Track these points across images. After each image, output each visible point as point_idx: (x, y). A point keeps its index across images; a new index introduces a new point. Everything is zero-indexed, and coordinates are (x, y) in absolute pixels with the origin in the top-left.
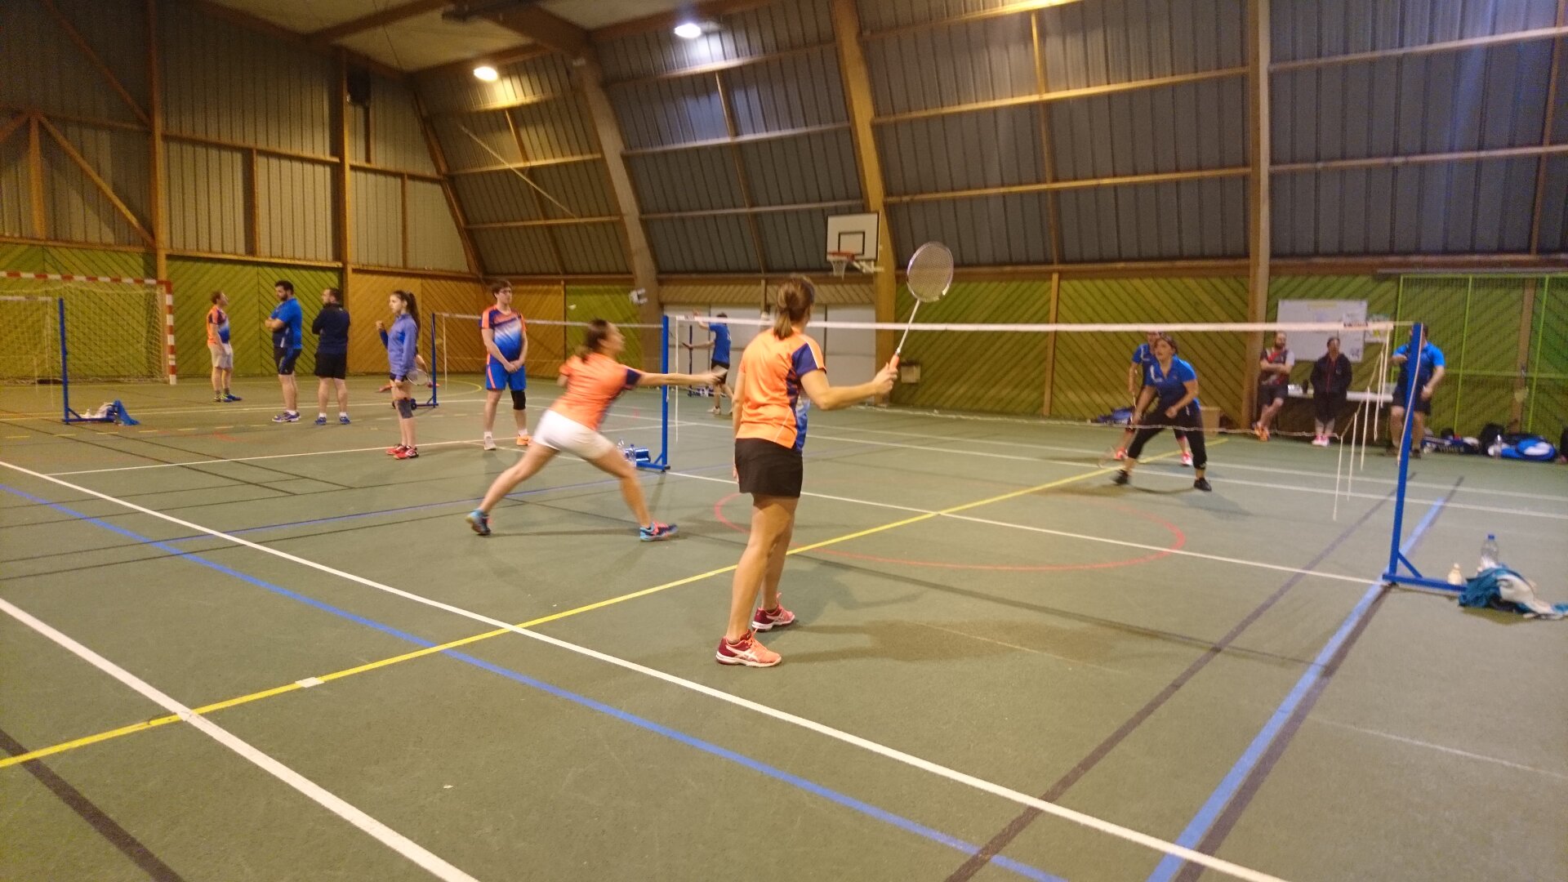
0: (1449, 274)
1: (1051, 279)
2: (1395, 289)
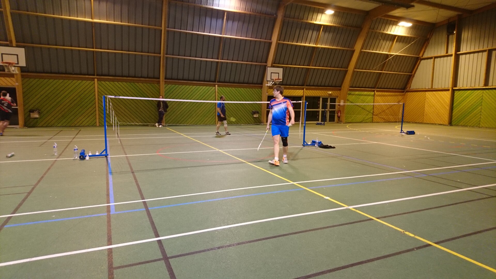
1: (94, 80)
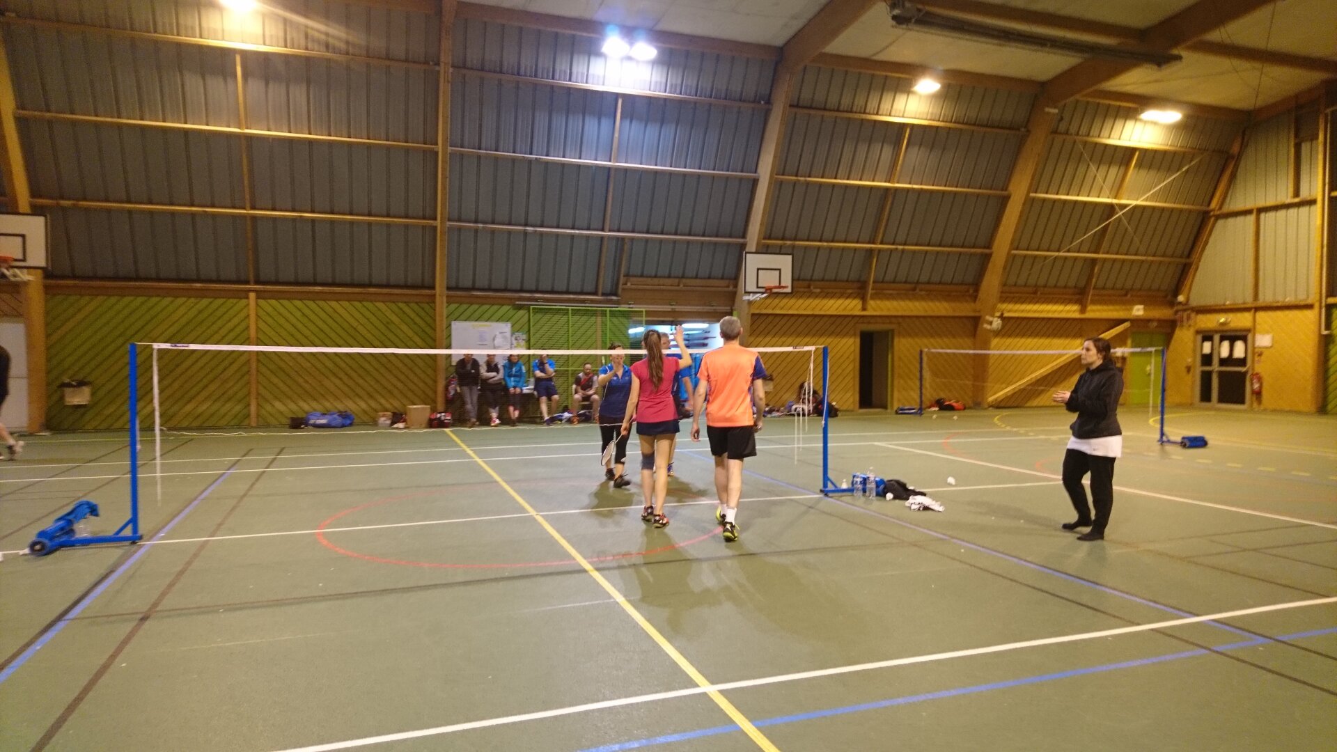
0: (558, 306)
2: (527, 315)
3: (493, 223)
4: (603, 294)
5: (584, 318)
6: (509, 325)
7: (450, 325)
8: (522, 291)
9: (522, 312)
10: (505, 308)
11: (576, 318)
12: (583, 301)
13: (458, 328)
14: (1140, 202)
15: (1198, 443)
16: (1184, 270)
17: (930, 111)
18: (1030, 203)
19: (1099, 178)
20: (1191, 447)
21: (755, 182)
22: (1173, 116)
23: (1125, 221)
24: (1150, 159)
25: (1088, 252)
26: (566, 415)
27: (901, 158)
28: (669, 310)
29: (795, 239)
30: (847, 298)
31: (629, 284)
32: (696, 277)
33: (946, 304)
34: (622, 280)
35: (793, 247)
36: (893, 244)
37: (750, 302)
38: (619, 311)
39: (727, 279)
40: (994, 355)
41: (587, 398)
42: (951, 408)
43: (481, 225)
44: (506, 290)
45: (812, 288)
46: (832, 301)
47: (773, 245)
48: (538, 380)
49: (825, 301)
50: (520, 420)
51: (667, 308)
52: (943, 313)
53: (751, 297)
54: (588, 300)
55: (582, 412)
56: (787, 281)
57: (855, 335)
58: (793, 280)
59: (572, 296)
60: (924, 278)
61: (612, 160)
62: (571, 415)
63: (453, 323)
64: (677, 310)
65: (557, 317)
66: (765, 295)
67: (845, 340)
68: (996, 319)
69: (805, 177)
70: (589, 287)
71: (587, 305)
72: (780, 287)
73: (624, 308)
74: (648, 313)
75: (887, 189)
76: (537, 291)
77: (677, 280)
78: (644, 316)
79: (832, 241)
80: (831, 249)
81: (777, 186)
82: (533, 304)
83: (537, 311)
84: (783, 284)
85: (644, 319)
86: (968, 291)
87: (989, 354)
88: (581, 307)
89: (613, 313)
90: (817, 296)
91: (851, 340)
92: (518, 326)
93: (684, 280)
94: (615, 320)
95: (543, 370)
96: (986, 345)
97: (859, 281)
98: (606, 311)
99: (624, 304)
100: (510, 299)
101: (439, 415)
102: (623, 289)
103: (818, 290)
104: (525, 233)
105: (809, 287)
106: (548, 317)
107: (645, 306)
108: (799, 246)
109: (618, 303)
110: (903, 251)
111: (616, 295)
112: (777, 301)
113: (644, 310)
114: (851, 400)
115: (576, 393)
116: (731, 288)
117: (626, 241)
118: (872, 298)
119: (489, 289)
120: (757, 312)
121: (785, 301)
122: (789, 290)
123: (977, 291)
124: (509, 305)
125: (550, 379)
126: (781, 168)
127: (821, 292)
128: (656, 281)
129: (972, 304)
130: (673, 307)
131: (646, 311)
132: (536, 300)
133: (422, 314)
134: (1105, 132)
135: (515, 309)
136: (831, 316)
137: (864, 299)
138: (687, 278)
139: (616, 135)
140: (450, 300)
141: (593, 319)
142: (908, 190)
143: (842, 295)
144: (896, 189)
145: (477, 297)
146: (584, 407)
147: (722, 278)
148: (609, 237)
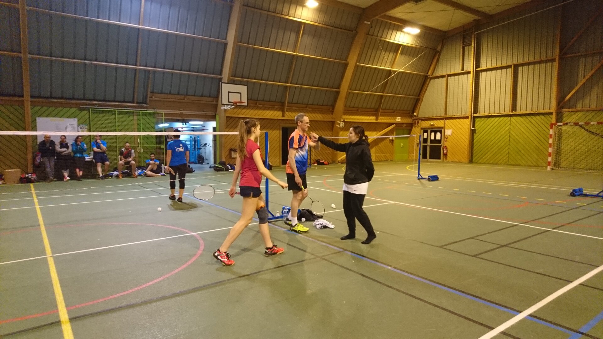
3: (63, 57)
4: (137, 103)
5: (126, 116)
6: (76, 120)
7: (36, 119)
8: (84, 99)
9: (85, 112)
10: (73, 110)
11: (121, 116)
12: (125, 107)
13: (40, 121)
14: (401, 70)
15: (434, 178)
16: (417, 102)
17: (313, 17)
18: (357, 67)
19: (386, 57)
20: (433, 180)
21: (226, 45)
22: (416, 31)
23: (395, 78)
24: (406, 50)
25: (380, 92)
26: (115, 173)
27: (300, 40)
28: (179, 113)
29: (248, 78)
30: (275, 110)
31: (154, 97)
32: (194, 95)
33: (320, 115)
34: (149, 95)
35: (248, 82)
36: (296, 84)
37: (225, 110)
38: (148, 113)
39: (212, 97)
40: (341, 138)
41: (128, 163)
42: (323, 164)
43: (54, 58)
44: (73, 99)
45: (258, 104)
46: (268, 112)
47: (237, 80)
48: (96, 153)
49: (264, 112)
50: (84, 177)
51: (178, 112)
52: (319, 119)
53: (226, 107)
54: (127, 106)
55: (126, 171)
56: (245, 99)
57: (279, 129)
58: (248, 100)
59: (117, 103)
60: (310, 102)
61: (140, 24)
62: (118, 173)
63: (37, 118)
64: (184, 113)
65: (107, 115)
66: (233, 106)
67: (275, 132)
68: (342, 122)
69: (252, 45)
70: (129, 98)
71: (127, 109)
72: (241, 102)
73: (151, 111)
74: (166, 114)
75: (293, 56)
76: (94, 100)
77: (183, 97)
78: (164, 116)
79: (268, 81)
80: (267, 84)
81: (238, 50)
82: (92, 108)
83: (95, 112)
84: (242, 101)
85: (164, 117)
86: (329, 109)
87: (339, 138)
88: (124, 110)
89: (144, 114)
90: (260, 109)
91: (278, 132)
92: (81, 121)
93: (188, 97)
94: (145, 118)
95: (99, 147)
96: (337, 135)
97: (281, 102)
98: (140, 112)
99: (151, 109)
100: (76, 104)
101: (27, 176)
102: (150, 100)
103: (261, 106)
104: (85, 64)
105: (256, 104)
106: (101, 115)
107: (165, 110)
108: (251, 82)
109: (147, 108)
110: (301, 88)
111: (146, 103)
112: (240, 110)
113: (163, 112)
114: (278, 161)
115: (121, 160)
116: (215, 102)
117: (151, 72)
118: (287, 111)
119: (62, 98)
120: (230, 115)
121: (244, 110)
122: (246, 104)
123: (333, 109)
124: (76, 108)
125: (104, 153)
126: (239, 39)
127: (262, 107)
128: (170, 96)
129: (332, 116)
130: (181, 111)
131: (165, 113)
132: (94, 105)
133: (16, 113)
134: (388, 36)
135: (79, 110)
136: (268, 119)
137: (283, 111)
138: (189, 95)
139: (142, 10)
140: (33, 104)
141: (131, 117)
142: (303, 57)
143: (273, 109)
144: (298, 56)
145: (53, 102)
146: (127, 168)
147: (210, 97)
148: (140, 69)
